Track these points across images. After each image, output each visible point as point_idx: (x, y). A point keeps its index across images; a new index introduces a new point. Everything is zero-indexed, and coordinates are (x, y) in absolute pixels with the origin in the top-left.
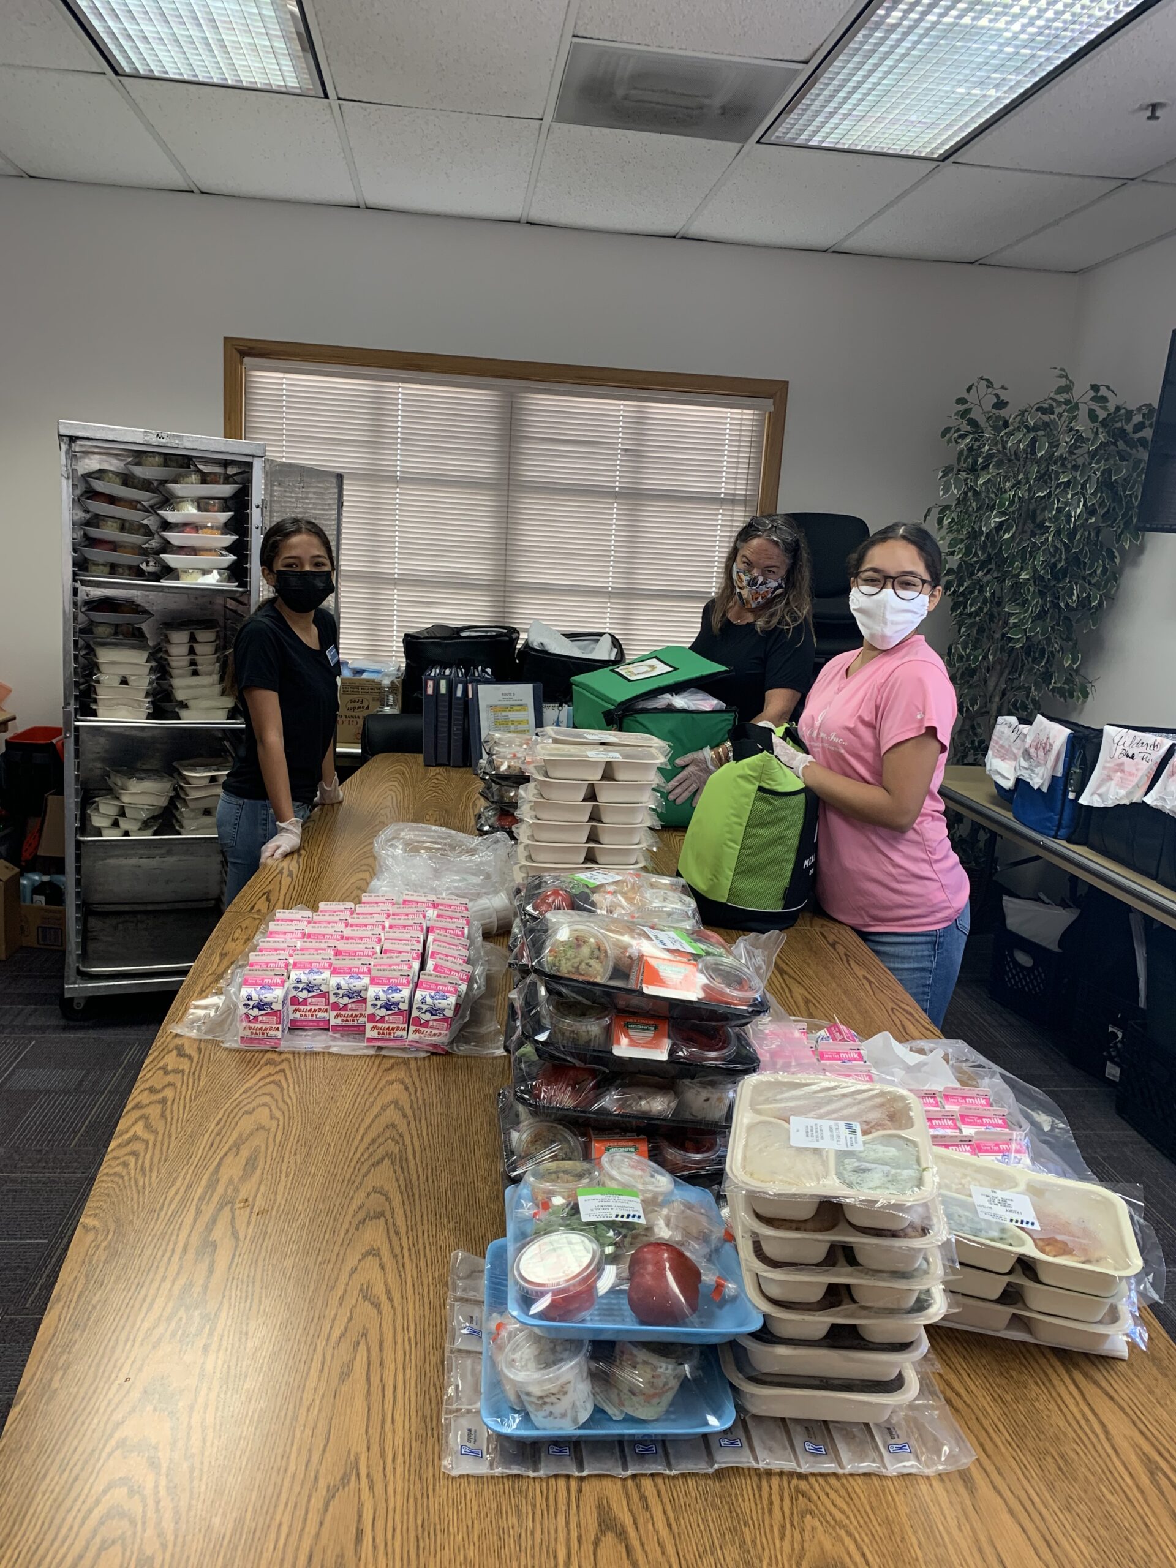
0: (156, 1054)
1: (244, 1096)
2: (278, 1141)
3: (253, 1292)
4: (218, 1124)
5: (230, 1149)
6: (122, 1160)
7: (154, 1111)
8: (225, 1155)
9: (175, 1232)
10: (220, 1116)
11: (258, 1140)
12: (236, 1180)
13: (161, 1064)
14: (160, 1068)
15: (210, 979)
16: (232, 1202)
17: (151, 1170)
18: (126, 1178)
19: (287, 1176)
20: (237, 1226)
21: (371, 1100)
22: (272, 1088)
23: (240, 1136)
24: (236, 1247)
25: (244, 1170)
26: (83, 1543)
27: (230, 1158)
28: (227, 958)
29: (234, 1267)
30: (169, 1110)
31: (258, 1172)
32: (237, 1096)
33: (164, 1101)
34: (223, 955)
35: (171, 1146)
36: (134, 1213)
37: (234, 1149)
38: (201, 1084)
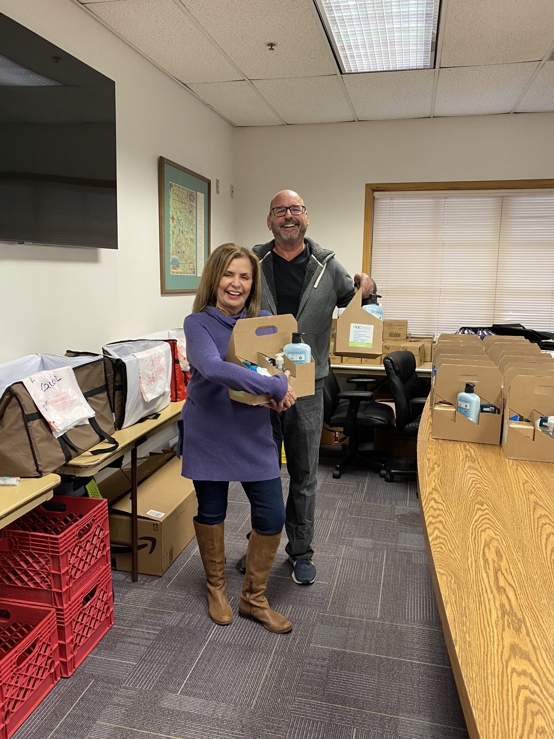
0: (425, 501)
1: (476, 524)
2: (505, 545)
3: (535, 612)
4: (472, 534)
5: (484, 547)
6: (438, 545)
7: (440, 526)
8: (484, 548)
9: (482, 581)
10: (471, 531)
11: (495, 543)
12: (496, 560)
13: (430, 506)
14: (431, 507)
15: (429, 470)
16: (500, 569)
17: (454, 552)
18: (445, 554)
19: (519, 561)
20: (510, 582)
21: (539, 531)
22: (486, 521)
23: (486, 541)
24: (515, 590)
25: (497, 556)
26: (523, 711)
27: (487, 550)
28: (431, 461)
29: (519, 600)
30: (446, 526)
31: (504, 558)
32: (473, 523)
33: (441, 522)
34: (429, 460)
35: (457, 542)
36: (458, 570)
37: (487, 547)
38: (454, 516)
